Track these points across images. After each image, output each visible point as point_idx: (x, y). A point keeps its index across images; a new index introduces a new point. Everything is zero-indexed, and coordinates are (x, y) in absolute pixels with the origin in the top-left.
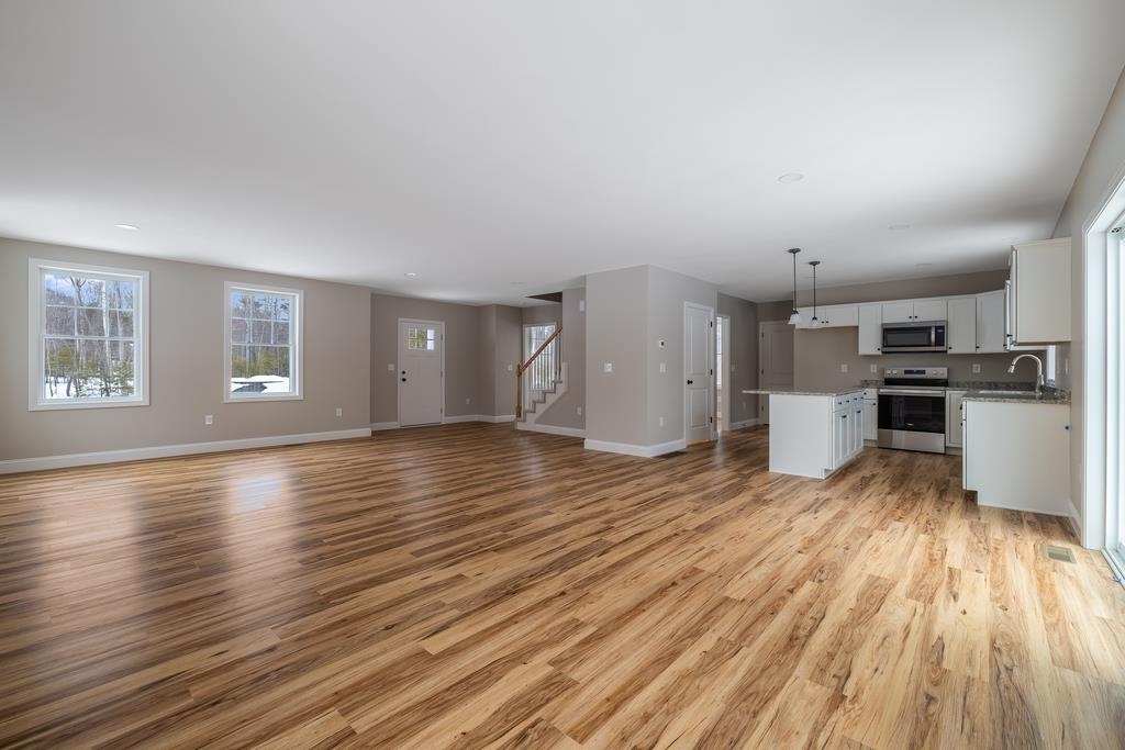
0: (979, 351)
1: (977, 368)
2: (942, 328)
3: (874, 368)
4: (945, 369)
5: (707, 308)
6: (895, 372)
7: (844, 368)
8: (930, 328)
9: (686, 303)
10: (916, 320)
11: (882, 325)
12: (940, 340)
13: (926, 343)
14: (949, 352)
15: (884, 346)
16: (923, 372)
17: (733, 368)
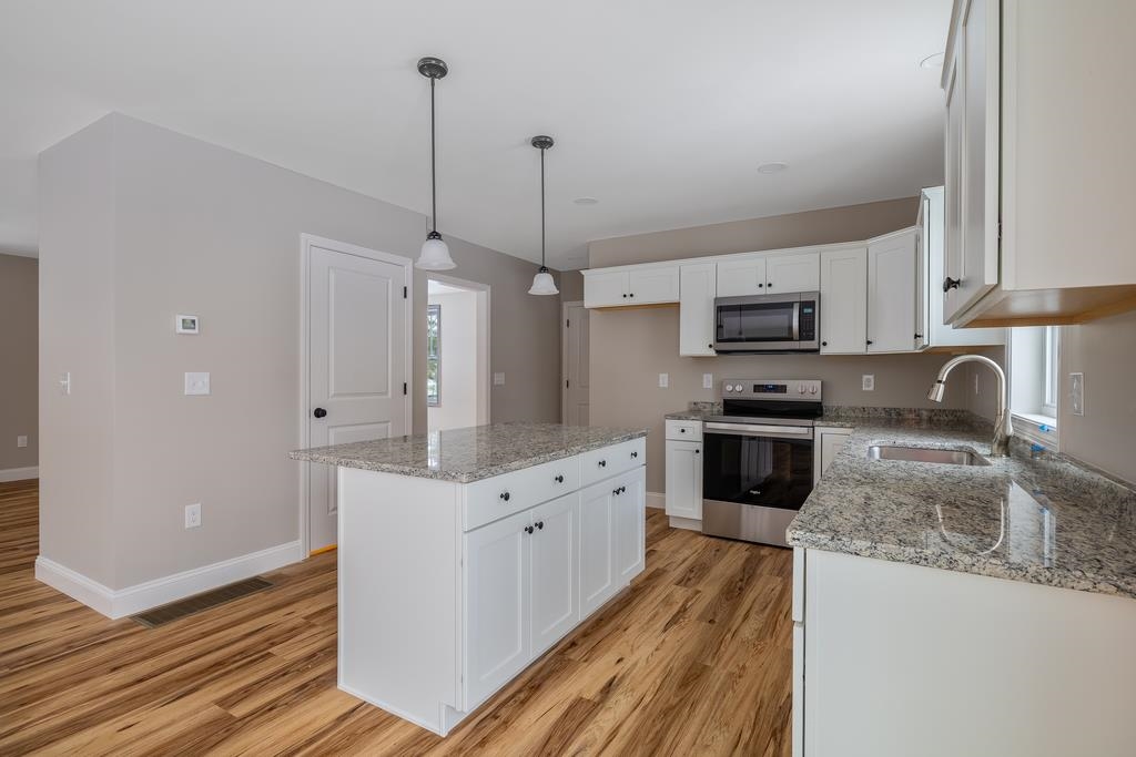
0: (873, 350)
1: (868, 382)
2: (811, 304)
3: (708, 381)
4: (818, 384)
5: (398, 259)
6: (739, 388)
7: (664, 380)
8: (790, 305)
9: (303, 236)
10: (770, 291)
11: (716, 299)
12: (808, 328)
13: (785, 335)
14: (824, 351)
15: (718, 341)
16: (783, 389)
17: (500, 379)
